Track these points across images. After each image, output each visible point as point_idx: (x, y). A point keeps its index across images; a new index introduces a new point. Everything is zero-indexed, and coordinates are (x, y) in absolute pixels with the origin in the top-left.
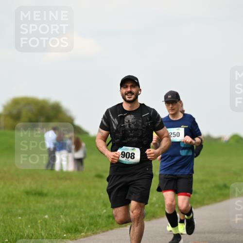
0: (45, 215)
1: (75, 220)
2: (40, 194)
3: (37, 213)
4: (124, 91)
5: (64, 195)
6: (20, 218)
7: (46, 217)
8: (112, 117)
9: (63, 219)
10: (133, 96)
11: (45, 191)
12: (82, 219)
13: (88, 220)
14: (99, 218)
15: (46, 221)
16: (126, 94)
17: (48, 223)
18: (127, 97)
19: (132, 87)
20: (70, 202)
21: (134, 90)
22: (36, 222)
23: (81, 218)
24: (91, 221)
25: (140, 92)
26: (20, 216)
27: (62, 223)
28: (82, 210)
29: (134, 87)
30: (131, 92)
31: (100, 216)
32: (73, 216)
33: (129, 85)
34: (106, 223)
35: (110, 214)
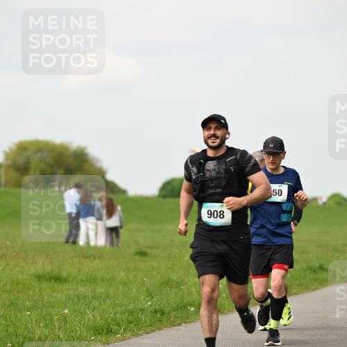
0: (65, 309)
1: (107, 316)
2: (58, 279)
3: (53, 307)
4: (207, 133)
5: (91, 280)
6: (29, 313)
7: (66, 311)
8: (190, 166)
9: (90, 315)
10: (218, 141)
11: (65, 275)
12: (117, 315)
13: (125, 317)
14: (142, 313)
15: (65, 318)
16: (209, 138)
17: (68, 321)
18: (209, 141)
19: (216, 128)
20: (100, 290)
21: (219, 133)
22: (52, 319)
23: (115, 313)
24: (130, 318)
25: (227, 136)
26: (28, 311)
27: (88, 320)
28: (117, 302)
29: (220, 129)
30: (214, 136)
31: (142, 310)
32: (104, 310)
33: (213, 126)
34: (150, 320)
35: (157, 307)
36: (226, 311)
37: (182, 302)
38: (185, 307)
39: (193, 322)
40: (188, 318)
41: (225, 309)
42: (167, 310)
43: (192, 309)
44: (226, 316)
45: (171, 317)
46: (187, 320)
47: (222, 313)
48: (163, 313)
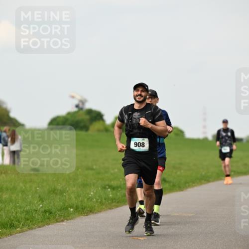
4: (136, 93)
8: (124, 114)
10: (142, 99)
14: (36, 213)
16: (137, 96)
18: (137, 98)
30: (140, 95)
31: (36, 211)
34: (41, 218)
35: (46, 209)
36: (96, 211)
37: (64, 205)
38: (67, 208)
39: (72, 219)
40: (68, 216)
41: (95, 209)
42: (53, 210)
43: (72, 210)
44: (97, 214)
45: (56, 216)
46: (68, 218)
47: (93, 213)
48: (51, 213)
